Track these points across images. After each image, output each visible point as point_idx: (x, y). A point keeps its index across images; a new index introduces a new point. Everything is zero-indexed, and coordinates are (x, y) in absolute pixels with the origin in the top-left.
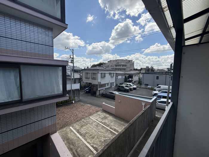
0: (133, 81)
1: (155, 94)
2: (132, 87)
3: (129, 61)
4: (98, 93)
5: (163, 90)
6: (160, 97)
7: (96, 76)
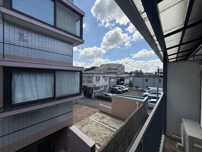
0: (125, 84)
1: (146, 96)
2: (124, 89)
3: (120, 65)
4: (93, 96)
5: (152, 91)
6: (150, 98)
7: (91, 79)
